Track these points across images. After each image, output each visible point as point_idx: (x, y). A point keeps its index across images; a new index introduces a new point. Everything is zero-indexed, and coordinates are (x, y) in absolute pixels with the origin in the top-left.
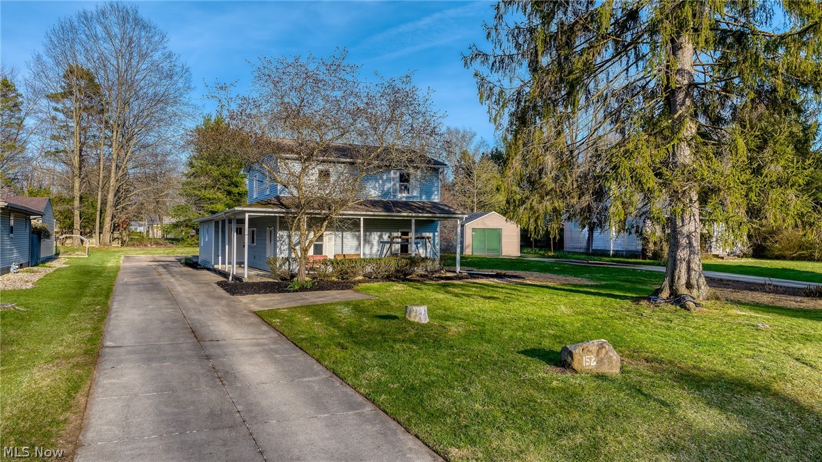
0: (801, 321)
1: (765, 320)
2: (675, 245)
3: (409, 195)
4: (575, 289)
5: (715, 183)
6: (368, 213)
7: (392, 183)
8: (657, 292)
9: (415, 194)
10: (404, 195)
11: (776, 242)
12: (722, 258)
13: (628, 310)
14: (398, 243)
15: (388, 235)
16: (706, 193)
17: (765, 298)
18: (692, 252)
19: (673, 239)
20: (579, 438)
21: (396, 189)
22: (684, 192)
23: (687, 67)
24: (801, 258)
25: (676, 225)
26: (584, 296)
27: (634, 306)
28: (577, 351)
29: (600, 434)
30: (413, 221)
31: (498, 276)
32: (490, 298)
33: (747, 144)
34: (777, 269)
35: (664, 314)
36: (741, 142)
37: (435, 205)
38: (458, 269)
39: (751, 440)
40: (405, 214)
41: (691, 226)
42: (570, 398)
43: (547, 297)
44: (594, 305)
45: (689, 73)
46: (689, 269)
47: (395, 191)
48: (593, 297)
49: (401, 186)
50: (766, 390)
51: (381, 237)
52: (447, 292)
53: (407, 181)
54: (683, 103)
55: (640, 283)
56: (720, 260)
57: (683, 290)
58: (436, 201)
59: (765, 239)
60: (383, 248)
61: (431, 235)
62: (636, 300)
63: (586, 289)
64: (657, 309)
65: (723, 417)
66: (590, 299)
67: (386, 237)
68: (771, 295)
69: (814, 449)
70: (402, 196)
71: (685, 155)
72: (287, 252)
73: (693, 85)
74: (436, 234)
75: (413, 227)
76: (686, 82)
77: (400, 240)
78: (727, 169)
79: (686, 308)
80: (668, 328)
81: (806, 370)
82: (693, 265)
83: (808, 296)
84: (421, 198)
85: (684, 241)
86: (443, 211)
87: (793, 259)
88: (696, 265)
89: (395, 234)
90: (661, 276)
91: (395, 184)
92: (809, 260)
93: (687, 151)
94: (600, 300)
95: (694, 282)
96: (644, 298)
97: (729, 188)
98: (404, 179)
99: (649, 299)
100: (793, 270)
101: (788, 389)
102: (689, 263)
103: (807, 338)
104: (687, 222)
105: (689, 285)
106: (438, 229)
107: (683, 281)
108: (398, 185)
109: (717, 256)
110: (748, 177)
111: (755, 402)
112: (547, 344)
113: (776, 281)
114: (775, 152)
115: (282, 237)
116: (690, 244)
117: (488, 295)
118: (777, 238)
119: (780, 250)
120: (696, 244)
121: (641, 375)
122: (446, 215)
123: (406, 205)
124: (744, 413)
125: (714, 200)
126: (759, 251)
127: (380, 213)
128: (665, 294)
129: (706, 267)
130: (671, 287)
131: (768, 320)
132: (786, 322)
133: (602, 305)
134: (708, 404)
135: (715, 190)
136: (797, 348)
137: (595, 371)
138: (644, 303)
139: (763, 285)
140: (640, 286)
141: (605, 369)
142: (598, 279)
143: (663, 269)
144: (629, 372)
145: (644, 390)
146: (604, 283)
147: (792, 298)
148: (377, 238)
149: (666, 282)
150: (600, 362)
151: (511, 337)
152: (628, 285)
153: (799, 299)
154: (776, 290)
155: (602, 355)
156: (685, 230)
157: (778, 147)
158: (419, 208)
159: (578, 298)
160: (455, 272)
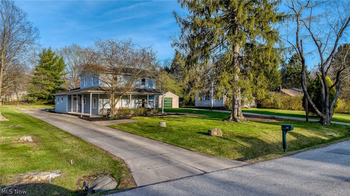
0: (267, 125)
1: (258, 125)
2: (234, 104)
3: (145, 86)
4: (203, 118)
5: (244, 87)
6: (133, 93)
7: (139, 82)
8: (229, 117)
9: (147, 86)
10: (143, 86)
11: (264, 103)
12: (247, 108)
13: (221, 123)
14: (141, 103)
15: (137, 100)
16: (242, 90)
17: (259, 120)
18: (239, 106)
19: (233, 101)
20: (216, 147)
21: (140, 84)
22: (237, 89)
23: (238, 52)
24: (271, 108)
25: (234, 98)
26: (207, 120)
27: (222, 122)
28: (212, 131)
29: (220, 146)
30: (148, 96)
31: (176, 114)
32: (178, 121)
33: (253, 76)
34: (263, 111)
35: (231, 124)
36: (251, 75)
37: (154, 90)
38: (163, 112)
39: (252, 148)
40: (146, 93)
41: (239, 98)
42: (212, 141)
43: (196, 120)
44: (211, 122)
45: (238, 53)
46: (238, 111)
47: (140, 85)
48: (210, 120)
49: (142, 83)
50: (256, 138)
51: (135, 101)
52: (164, 119)
53: (144, 81)
54: (236, 62)
55: (222, 116)
56: (247, 109)
57: (236, 117)
58: (154, 88)
59: (261, 102)
60: (136, 105)
61: (152, 100)
62: (223, 120)
63: (207, 118)
64: (229, 122)
65: (246, 143)
66: (209, 121)
67: (137, 101)
68: (261, 119)
69: (265, 149)
70: (142, 87)
71: (237, 78)
72: (102, 107)
73: (239, 57)
74: (154, 100)
75: (148, 98)
76: (237, 56)
77: (142, 102)
78: (248, 83)
79: (237, 122)
80: (233, 127)
81: (265, 134)
82: (239, 110)
83: (270, 119)
84: (149, 87)
85: (236, 103)
86: (158, 92)
87: (269, 108)
88: (240, 110)
89: (140, 100)
90: (230, 114)
91: (140, 83)
92: (274, 109)
93: (238, 77)
94: (212, 121)
95: (239, 114)
96: (225, 120)
97: (248, 89)
98: (143, 80)
99: (227, 120)
100: (268, 112)
101: (261, 138)
102: (238, 109)
103: (267, 128)
104: (237, 97)
105: (238, 116)
106: (155, 98)
107: (236, 114)
108: (141, 83)
109: (246, 108)
110: (253, 85)
111: (253, 141)
112: (202, 131)
113: (262, 115)
114: (260, 78)
115: (100, 101)
116: (238, 104)
117: (178, 120)
118: (264, 101)
119: (265, 105)
120: (240, 103)
121: (228, 136)
122: (159, 94)
123: (145, 90)
124: (251, 143)
125: (244, 92)
126: (259, 106)
127: (136, 93)
128: (231, 118)
129: (243, 111)
130: (233, 116)
131: (258, 124)
132: (263, 125)
133: (213, 122)
134: (243, 141)
135: (244, 89)
136: (265, 130)
137: (217, 136)
138: (225, 121)
139: (259, 116)
140: (223, 117)
141: (219, 135)
142: (209, 115)
143: (230, 112)
144: (225, 136)
145: (229, 139)
146: (211, 116)
147: (266, 119)
148: (134, 102)
149: (232, 115)
150: (218, 133)
151: (191, 130)
152: (219, 117)
153: (268, 120)
154: (262, 117)
155: (218, 132)
156: (237, 99)
157: (261, 77)
158: (150, 91)
159: (205, 120)
160: (162, 113)
